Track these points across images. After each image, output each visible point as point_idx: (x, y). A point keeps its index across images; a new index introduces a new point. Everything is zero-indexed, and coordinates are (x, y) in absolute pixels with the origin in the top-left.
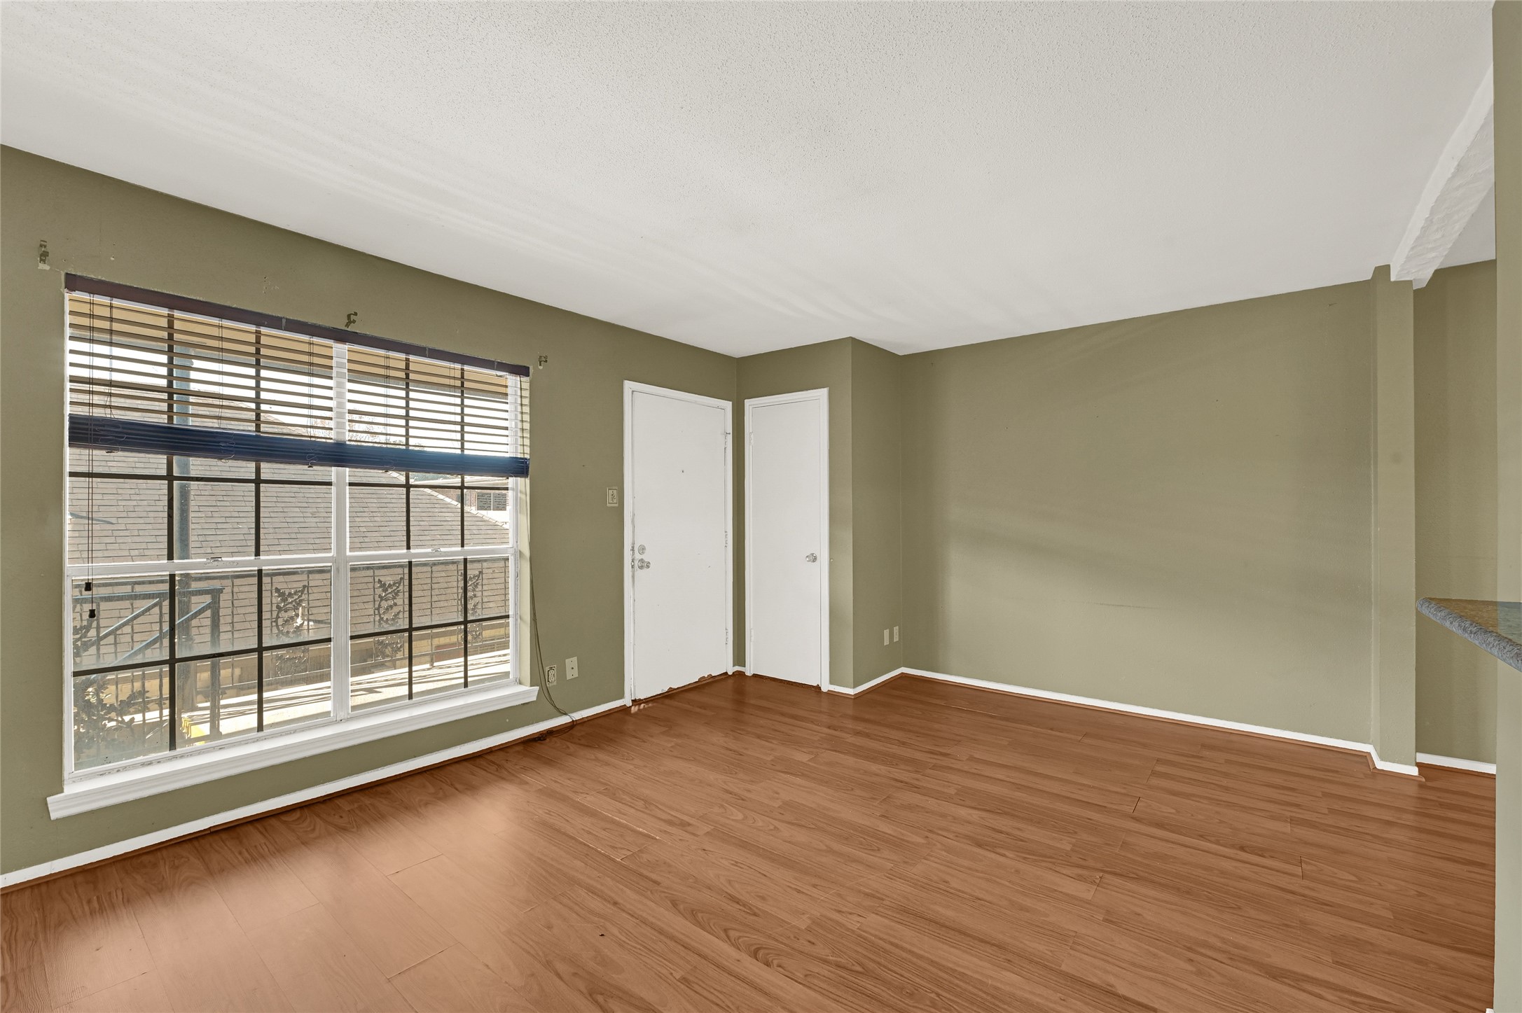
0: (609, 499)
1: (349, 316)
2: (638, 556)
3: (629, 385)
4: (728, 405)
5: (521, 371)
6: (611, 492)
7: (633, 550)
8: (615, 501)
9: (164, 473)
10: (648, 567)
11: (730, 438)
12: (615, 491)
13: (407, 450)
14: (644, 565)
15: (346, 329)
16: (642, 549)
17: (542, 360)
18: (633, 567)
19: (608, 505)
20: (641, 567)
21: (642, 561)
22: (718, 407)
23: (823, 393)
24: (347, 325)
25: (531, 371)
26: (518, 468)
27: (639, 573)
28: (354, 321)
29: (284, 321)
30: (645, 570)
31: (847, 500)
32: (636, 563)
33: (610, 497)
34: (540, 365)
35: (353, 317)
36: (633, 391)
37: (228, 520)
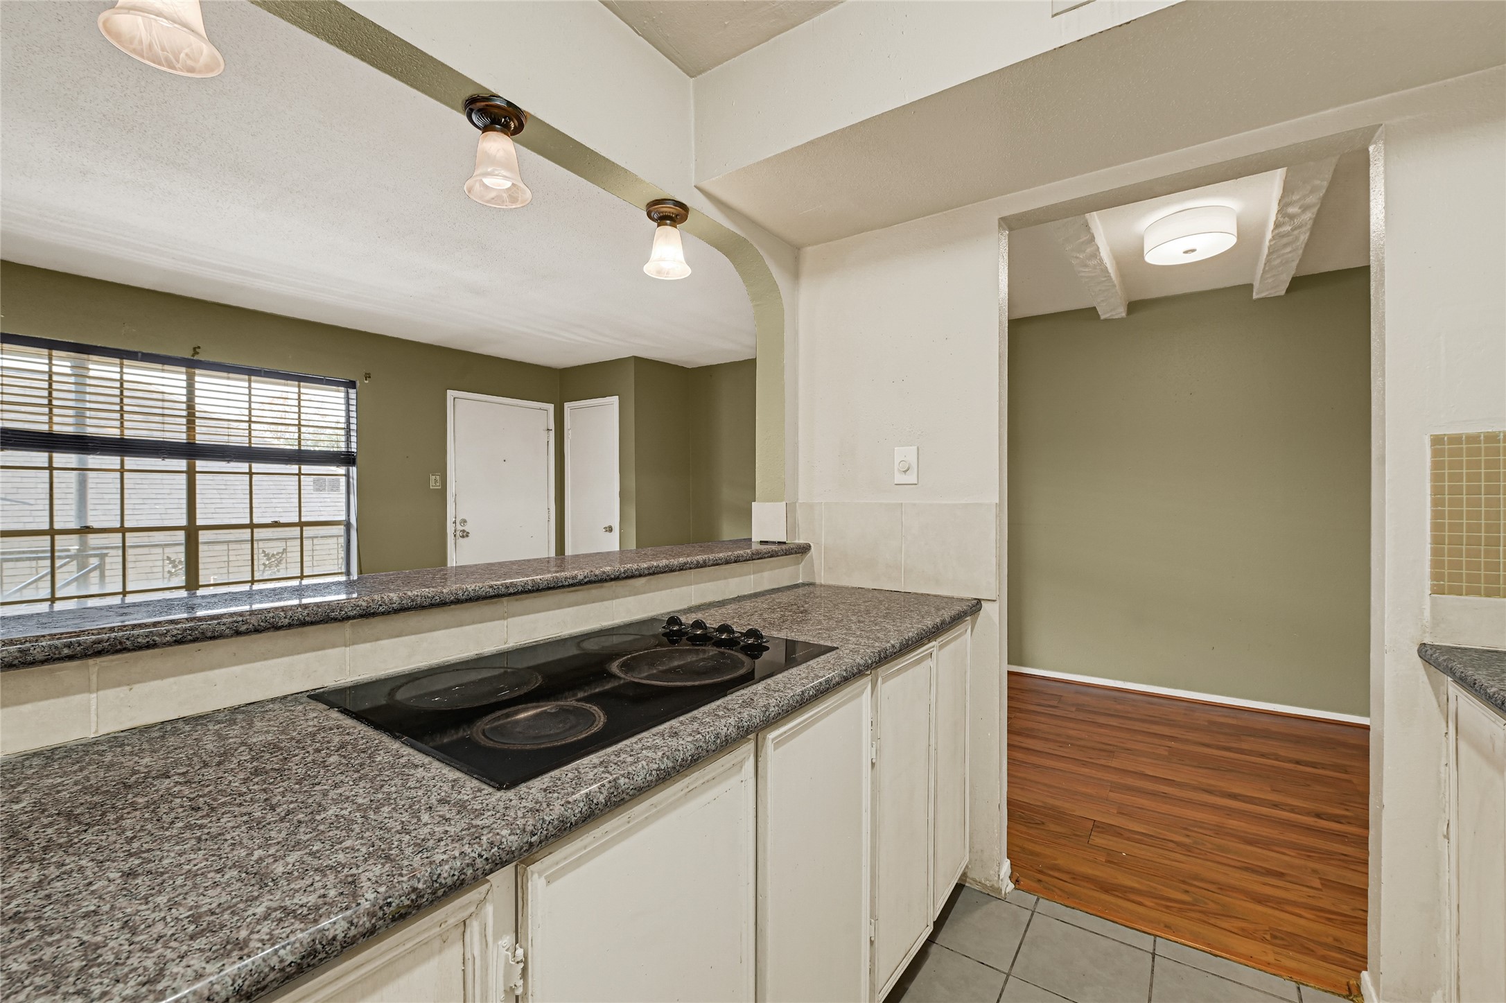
0: (432, 483)
1: (195, 349)
2: (459, 528)
3: (451, 394)
4: (551, 407)
5: (351, 384)
6: (434, 477)
7: (455, 522)
8: (438, 484)
9: (46, 465)
10: (467, 536)
11: (552, 434)
12: (438, 477)
13: (250, 447)
14: (465, 535)
15: (192, 358)
16: (464, 521)
17: (368, 376)
18: (455, 536)
19: (431, 487)
20: (463, 537)
21: (464, 531)
22: (540, 409)
23: (615, 400)
24: (193, 356)
25: (358, 384)
26: (347, 459)
27: (461, 541)
28: (198, 353)
29: (140, 355)
30: (466, 539)
31: (632, 484)
32: (458, 533)
33: (433, 481)
34: (366, 380)
35: (197, 350)
36: (454, 398)
37: (146, 501)
